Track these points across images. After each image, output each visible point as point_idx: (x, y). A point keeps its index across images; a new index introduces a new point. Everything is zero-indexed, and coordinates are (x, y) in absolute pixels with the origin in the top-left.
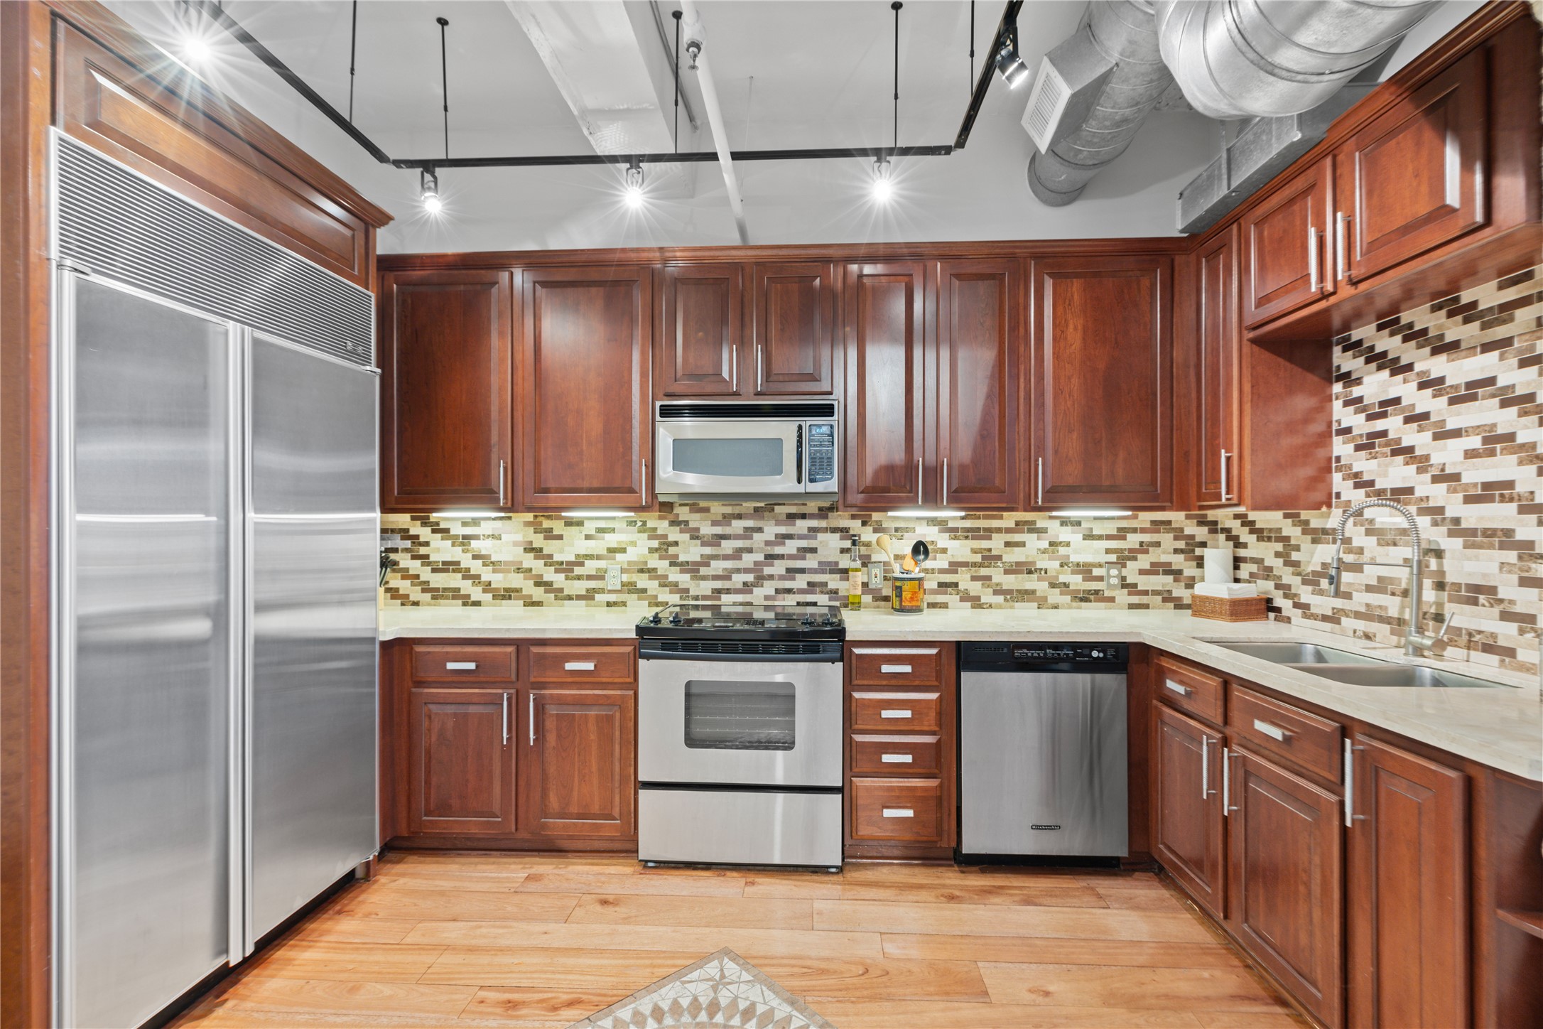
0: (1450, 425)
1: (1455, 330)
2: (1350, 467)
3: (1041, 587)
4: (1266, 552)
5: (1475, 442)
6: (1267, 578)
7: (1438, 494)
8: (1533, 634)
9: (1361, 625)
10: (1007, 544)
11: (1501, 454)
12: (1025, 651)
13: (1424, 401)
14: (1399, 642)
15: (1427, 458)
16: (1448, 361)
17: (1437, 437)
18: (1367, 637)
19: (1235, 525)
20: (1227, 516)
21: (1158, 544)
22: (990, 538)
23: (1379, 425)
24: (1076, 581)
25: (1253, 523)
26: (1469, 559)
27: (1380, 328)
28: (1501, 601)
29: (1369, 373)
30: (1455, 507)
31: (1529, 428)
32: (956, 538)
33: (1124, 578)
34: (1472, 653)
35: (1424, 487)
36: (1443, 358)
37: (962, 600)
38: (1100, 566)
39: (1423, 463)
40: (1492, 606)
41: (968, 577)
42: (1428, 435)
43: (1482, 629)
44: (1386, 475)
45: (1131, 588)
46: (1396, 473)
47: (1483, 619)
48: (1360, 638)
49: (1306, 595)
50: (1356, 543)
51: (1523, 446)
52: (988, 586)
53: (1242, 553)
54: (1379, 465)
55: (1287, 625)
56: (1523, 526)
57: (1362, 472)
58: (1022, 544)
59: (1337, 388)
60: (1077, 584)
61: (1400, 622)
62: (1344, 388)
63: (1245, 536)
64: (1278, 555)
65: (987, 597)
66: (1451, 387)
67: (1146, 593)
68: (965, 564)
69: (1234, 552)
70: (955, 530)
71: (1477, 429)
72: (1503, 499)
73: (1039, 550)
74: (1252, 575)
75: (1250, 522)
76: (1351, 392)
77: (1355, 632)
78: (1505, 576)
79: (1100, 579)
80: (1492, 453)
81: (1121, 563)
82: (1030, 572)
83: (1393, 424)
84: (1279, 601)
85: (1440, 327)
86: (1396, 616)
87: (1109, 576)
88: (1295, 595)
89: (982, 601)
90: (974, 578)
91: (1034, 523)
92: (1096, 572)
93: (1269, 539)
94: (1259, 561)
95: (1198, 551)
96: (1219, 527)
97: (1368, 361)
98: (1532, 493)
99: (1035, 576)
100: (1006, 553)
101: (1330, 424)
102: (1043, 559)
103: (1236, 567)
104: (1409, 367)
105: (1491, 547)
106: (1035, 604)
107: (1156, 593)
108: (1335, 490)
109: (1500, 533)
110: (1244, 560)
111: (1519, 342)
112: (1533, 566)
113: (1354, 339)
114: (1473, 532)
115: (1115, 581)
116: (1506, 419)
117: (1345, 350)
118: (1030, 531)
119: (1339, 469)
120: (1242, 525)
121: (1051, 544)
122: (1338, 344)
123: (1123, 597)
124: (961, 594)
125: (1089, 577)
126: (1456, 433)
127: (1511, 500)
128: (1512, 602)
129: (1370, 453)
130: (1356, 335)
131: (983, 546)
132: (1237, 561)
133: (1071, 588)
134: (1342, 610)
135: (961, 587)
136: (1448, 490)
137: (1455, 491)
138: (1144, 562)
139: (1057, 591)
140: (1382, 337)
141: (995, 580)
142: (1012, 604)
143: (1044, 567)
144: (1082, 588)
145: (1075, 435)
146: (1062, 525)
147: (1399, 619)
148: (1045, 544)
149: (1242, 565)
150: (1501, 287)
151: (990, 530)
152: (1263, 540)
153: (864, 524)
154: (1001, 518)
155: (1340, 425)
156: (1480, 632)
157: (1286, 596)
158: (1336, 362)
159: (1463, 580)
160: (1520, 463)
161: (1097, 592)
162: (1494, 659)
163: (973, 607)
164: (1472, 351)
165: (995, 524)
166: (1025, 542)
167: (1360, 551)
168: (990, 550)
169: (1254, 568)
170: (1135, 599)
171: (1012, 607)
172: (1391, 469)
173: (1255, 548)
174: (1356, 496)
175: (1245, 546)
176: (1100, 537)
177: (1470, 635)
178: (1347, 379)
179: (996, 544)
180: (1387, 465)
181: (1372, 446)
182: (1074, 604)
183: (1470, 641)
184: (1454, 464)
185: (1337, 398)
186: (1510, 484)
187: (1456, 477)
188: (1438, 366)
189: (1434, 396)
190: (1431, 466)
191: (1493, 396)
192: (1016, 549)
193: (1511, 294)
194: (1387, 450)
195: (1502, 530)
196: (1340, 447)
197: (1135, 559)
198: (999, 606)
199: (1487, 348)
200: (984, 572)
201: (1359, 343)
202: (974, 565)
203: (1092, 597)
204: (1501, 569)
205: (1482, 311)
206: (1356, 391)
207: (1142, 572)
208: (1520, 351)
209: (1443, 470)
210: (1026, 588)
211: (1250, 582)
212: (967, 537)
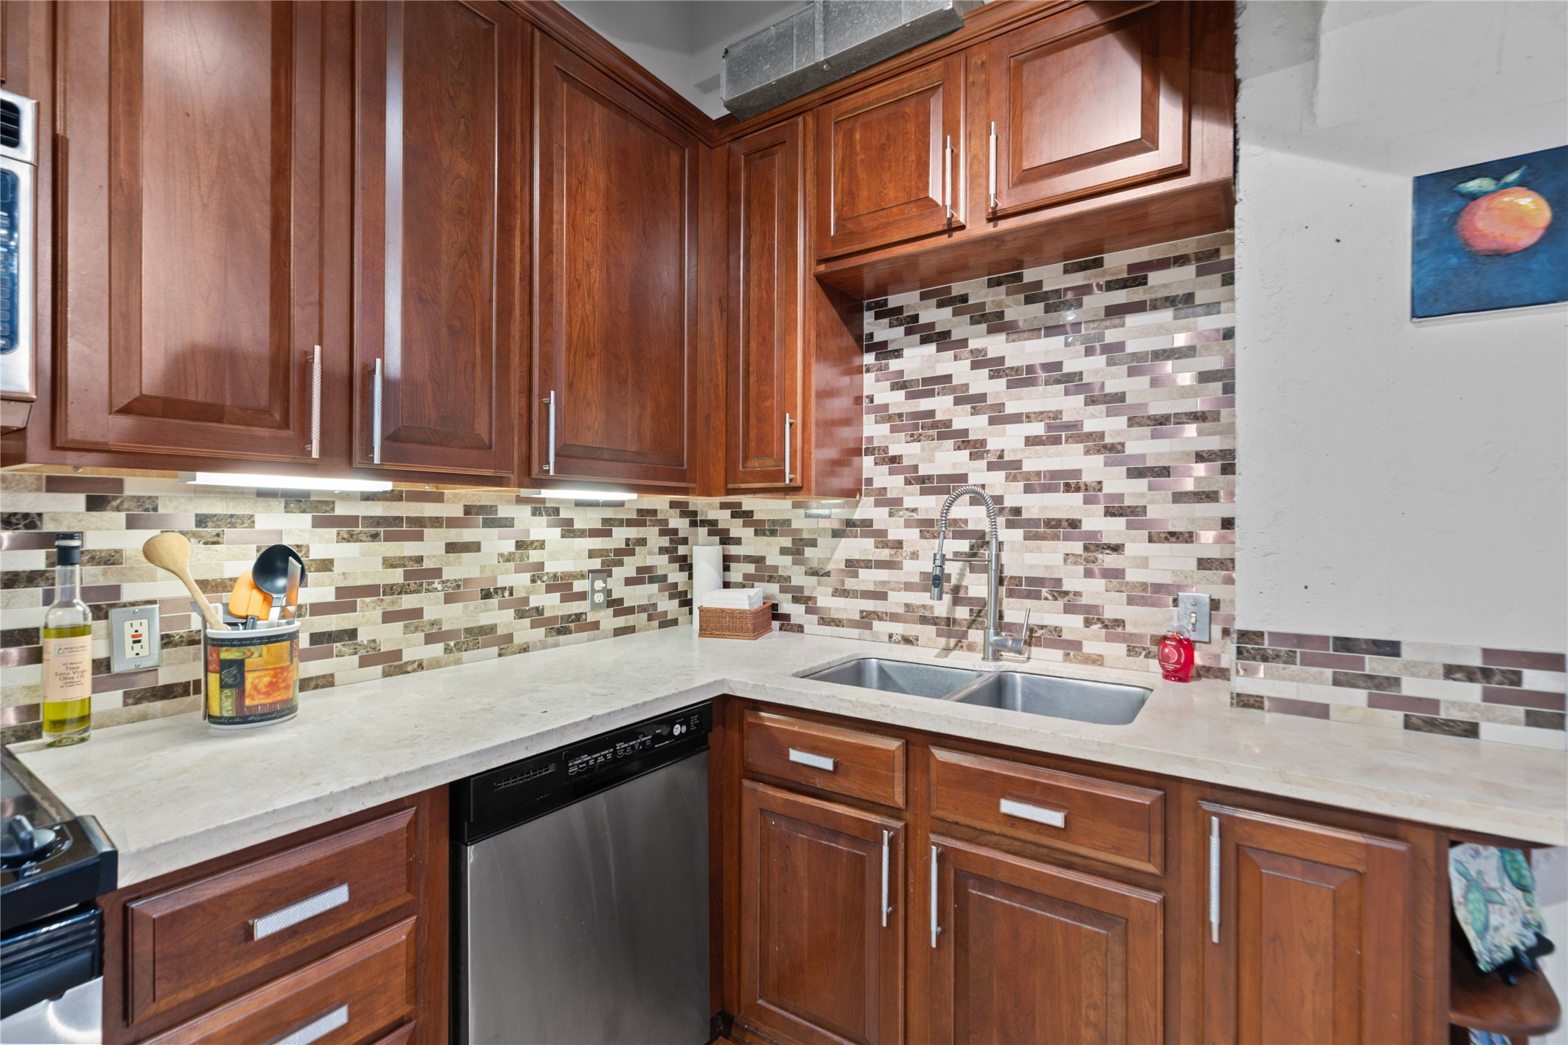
0: (1010, 409)
1: (1017, 311)
2: (886, 449)
3: (502, 618)
4: (771, 549)
5: (1038, 429)
6: (770, 579)
7: (996, 482)
8: (1099, 625)
9: (898, 629)
10: (451, 548)
11: (1066, 441)
12: (585, 758)
13: (980, 382)
14: (948, 643)
15: (983, 443)
16: (1007, 341)
17: (992, 421)
18: (907, 640)
19: (723, 517)
20: (710, 505)
21: (642, 542)
22: (419, 537)
23: (924, 404)
24: (551, 603)
25: (749, 514)
26: (1031, 551)
27: (924, 297)
28: (1066, 593)
29: (911, 346)
30: (1014, 496)
31: (1096, 417)
32: (352, 538)
33: (608, 592)
34: (1034, 649)
35: (978, 474)
36: (1002, 337)
37: (364, 662)
38: (582, 576)
39: (977, 448)
40: (1056, 599)
41: (377, 614)
42: (983, 419)
43: (1045, 623)
44: (931, 460)
45: (615, 605)
46: (947, 459)
47: (1047, 614)
48: (899, 643)
49: (825, 600)
50: (892, 536)
51: (1090, 435)
52: (416, 629)
53: (733, 550)
54: (923, 449)
55: (799, 635)
56: (1090, 516)
57: (900, 457)
58: (474, 547)
59: (869, 359)
60: (553, 607)
61: (949, 621)
62: (877, 359)
63: (737, 529)
64: (784, 551)
65: (414, 649)
66: (1012, 368)
67: (631, 610)
68: (371, 590)
69: (723, 550)
70: (351, 521)
71: (1040, 416)
72: (1068, 488)
73: (501, 555)
74: (746, 577)
75: (745, 512)
76: (887, 365)
77: (891, 636)
78: (1070, 568)
79: (582, 596)
80: (1056, 441)
81: (605, 573)
82: (487, 595)
83: (941, 405)
84: (786, 607)
85: (1000, 303)
86: (944, 615)
87: (594, 591)
88: (810, 598)
89: (405, 658)
90: (388, 617)
91: (492, 509)
92: (579, 586)
93: (773, 533)
94: (759, 560)
95: (682, 550)
96: (699, 518)
97: (909, 332)
98: (1100, 483)
99: (495, 601)
100: (449, 564)
101: (858, 400)
102: (507, 572)
103: (726, 568)
104: (963, 343)
105: (1056, 537)
106: (495, 650)
107: (643, 609)
108: (865, 476)
109: (1065, 524)
110: (737, 559)
111: (1086, 329)
112: (1100, 556)
113: (891, 305)
114: (1034, 523)
115: (599, 598)
116: (1071, 406)
117: (878, 316)
118: (489, 523)
119: (870, 451)
120: (733, 516)
121: (520, 545)
122: (869, 309)
123: (608, 620)
124: (362, 652)
125: (569, 595)
126: (1016, 418)
127: (1078, 489)
128: (1077, 594)
129: (912, 435)
130: (894, 301)
131: (407, 553)
132: (727, 561)
133: (546, 614)
134: (874, 612)
135: (363, 637)
136: (1007, 478)
137: (1015, 479)
138: (629, 567)
139: (527, 621)
140: (927, 307)
141: (428, 616)
142: (456, 655)
143: (507, 585)
144: (560, 613)
145: (595, 363)
146: (534, 514)
147: (948, 619)
148: (509, 546)
149: (733, 565)
150: (1066, 271)
151: (420, 522)
152: (764, 534)
153: (95, 504)
154: (439, 498)
155: (872, 401)
156: (1042, 627)
157: (796, 600)
158: (867, 330)
159: (1023, 573)
160: (1087, 452)
161: (578, 617)
162: (1058, 654)
163: (386, 674)
164: (1036, 333)
165: (429, 510)
166: (479, 543)
167: (899, 545)
168: (419, 560)
169: (750, 569)
170: (621, 622)
171: (458, 662)
172: (938, 454)
173: (750, 543)
174: (894, 484)
175: (738, 541)
176: (581, 533)
177: (1032, 630)
178: (882, 350)
179: (431, 547)
180: (933, 450)
181: (916, 427)
182: (550, 640)
183: (1031, 637)
184: (1014, 450)
185: (868, 371)
186: (1077, 473)
187: (1017, 464)
188: (996, 345)
189: (991, 377)
190: (988, 452)
191: (1058, 382)
192: (466, 556)
193: (1078, 279)
194: (934, 432)
195: (1068, 520)
196: (873, 429)
197: (621, 564)
198: (436, 664)
199: (1052, 330)
200: (408, 602)
201: (899, 310)
202: (391, 590)
203: (572, 625)
204: (1065, 561)
205: (1046, 292)
206: (894, 365)
207: (629, 582)
208: (1087, 339)
209: (1001, 456)
210: (482, 623)
211: (744, 586)
212: (375, 537)
